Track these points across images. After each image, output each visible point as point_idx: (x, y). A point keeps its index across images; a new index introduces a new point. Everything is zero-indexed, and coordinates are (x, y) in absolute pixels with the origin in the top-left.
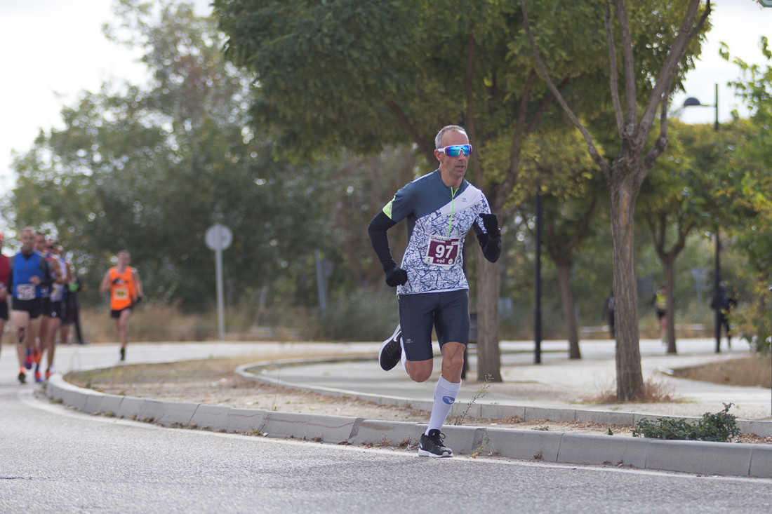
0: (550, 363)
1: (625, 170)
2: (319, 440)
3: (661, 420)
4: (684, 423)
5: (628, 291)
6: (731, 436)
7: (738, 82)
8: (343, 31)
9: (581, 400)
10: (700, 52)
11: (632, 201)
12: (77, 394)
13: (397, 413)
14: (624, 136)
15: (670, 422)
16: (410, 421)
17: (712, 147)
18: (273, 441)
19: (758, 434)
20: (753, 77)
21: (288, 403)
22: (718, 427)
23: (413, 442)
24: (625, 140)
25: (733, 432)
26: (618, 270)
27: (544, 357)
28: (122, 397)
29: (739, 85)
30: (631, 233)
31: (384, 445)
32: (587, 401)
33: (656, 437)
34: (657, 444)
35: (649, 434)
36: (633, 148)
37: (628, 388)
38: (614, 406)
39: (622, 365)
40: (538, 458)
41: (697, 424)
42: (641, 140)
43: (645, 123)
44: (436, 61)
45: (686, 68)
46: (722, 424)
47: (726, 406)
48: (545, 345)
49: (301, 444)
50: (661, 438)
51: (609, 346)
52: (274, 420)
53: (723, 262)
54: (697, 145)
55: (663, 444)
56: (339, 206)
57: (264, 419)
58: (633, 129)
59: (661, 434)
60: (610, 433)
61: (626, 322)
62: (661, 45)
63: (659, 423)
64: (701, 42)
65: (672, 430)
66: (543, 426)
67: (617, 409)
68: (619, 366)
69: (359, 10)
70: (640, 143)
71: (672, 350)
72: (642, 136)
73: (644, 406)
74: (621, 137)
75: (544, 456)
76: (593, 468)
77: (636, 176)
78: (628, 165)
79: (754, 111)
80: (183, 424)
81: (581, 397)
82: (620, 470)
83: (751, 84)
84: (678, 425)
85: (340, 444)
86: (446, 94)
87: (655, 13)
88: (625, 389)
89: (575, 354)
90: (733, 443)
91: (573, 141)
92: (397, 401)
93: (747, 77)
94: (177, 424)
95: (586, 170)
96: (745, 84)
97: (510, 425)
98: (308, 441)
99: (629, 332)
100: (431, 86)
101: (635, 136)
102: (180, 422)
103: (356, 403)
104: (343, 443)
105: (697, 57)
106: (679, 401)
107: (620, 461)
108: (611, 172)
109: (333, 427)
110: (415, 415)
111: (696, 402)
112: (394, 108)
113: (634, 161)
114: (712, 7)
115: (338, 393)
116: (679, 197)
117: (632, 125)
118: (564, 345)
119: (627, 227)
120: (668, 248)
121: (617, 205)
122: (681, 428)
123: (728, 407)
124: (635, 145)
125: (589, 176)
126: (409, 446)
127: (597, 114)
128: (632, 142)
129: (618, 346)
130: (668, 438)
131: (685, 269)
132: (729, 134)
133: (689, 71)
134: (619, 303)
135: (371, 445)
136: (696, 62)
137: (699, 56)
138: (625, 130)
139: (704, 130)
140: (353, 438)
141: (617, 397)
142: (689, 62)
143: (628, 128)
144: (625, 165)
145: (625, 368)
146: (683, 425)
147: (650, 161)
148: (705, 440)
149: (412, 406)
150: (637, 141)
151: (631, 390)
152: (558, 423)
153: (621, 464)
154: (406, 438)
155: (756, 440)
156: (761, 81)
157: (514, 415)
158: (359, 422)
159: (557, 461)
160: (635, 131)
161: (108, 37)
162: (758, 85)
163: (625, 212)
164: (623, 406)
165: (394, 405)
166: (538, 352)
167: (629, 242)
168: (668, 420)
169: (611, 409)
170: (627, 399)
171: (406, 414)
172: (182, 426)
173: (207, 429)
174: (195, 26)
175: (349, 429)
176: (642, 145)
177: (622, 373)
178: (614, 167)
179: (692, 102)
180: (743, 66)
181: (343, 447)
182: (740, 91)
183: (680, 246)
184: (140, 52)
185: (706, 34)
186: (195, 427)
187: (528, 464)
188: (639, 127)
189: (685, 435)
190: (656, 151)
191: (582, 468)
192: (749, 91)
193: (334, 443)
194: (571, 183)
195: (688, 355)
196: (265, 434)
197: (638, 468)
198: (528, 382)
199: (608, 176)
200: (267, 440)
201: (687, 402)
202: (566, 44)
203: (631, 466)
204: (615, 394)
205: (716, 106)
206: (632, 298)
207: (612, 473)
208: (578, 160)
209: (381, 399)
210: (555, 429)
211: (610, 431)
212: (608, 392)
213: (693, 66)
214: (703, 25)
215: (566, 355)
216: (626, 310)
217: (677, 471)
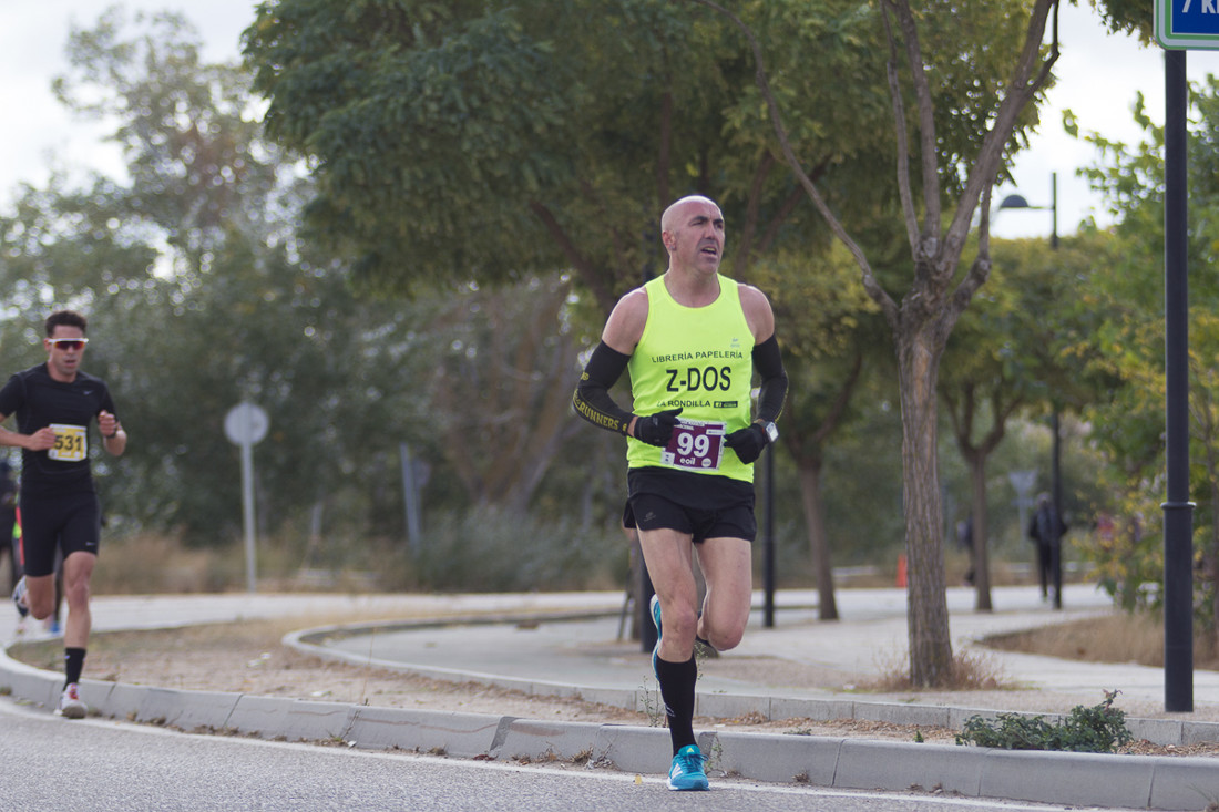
0: (789, 626)
1: (921, 313)
2: (441, 753)
3: (1003, 718)
4: (1042, 723)
5: (928, 508)
6: (1116, 744)
7: (1092, 168)
8: (457, 93)
9: (851, 687)
10: (1038, 122)
11: (934, 363)
12: (35, 679)
13: (560, 707)
14: (920, 257)
15: (1018, 721)
16: (581, 720)
17: (1048, 275)
18: (366, 755)
19: (1152, 740)
20: (1118, 158)
21: (380, 692)
22: (1096, 728)
23: (597, 755)
24: (923, 264)
25: (1120, 736)
26: (912, 475)
27: (779, 617)
28: (111, 683)
29: (1093, 174)
30: (932, 416)
31: (549, 759)
32: (862, 687)
33: (995, 746)
34: (999, 757)
35: (986, 740)
36: (935, 277)
37: (929, 667)
38: (907, 695)
39: (919, 629)
40: (803, 780)
41: (1062, 723)
42: (948, 264)
43: (954, 236)
44: (609, 136)
45: (1015, 147)
46: (1102, 724)
47: (1108, 695)
48: (782, 598)
49: (412, 758)
50: (1004, 747)
51: (898, 599)
52: (365, 720)
53: (1064, 460)
54: (1022, 271)
55: (1008, 757)
56: (440, 372)
57: (350, 718)
58: (935, 247)
59: (1005, 740)
60: (920, 740)
61: (925, 560)
62: (973, 110)
63: (1000, 724)
64: (1038, 105)
65: (1022, 734)
66: (803, 728)
67: (912, 700)
68: (913, 631)
69: (484, 58)
70: (946, 270)
71: (985, 605)
72: (948, 257)
73: (955, 695)
74: (915, 258)
75: (812, 776)
76: (894, 797)
77: (939, 323)
78: (927, 304)
79: (1120, 219)
80: (216, 728)
81: (852, 682)
82: (939, 800)
83: (1114, 172)
84: (1031, 726)
85: (476, 759)
86: (625, 191)
87: (964, 57)
88: (923, 668)
89: (829, 612)
90: (1119, 757)
91: (828, 268)
92: (558, 689)
93: (1108, 160)
94: (204, 727)
95: (847, 314)
96: (1104, 171)
97: (747, 728)
98: (422, 753)
99: (929, 576)
100: (603, 178)
101: (939, 258)
102: (209, 724)
103: (491, 692)
104: (481, 758)
105: (1032, 130)
106: (1012, 688)
107: (937, 785)
108: (899, 316)
109: (464, 732)
110: (588, 711)
111: (1038, 689)
112: (544, 214)
113: (937, 299)
114: (1060, 50)
115: (461, 676)
116: (997, 355)
117: (934, 240)
118: (811, 597)
119: (926, 406)
120: (977, 439)
121: (910, 370)
122: (1036, 731)
123: (1111, 698)
124: (938, 273)
125: (850, 322)
126: (590, 762)
127: (867, 223)
128: (934, 267)
129: (911, 599)
130: (1015, 747)
131: (999, 472)
132: (1075, 253)
133: (1020, 151)
134: (913, 528)
135: (527, 760)
136: (1031, 137)
137: (1036, 128)
138: (922, 249)
139: (1033, 247)
140: (498, 749)
141: (911, 681)
142: (1019, 138)
143: (926, 244)
144: (922, 305)
145: (923, 633)
146: (1039, 727)
147: (962, 300)
148: (1075, 750)
149: (583, 696)
150: (941, 267)
151: (934, 670)
152: (825, 723)
153: (939, 789)
154: (585, 749)
155: (1151, 750)
156: (1131, 168)
157: (752, 711)
158: (507, 723)
159: (833, 786)
160: (938, 249)
161: (62, 99)
162: (1124, 173)
163: (923, 381)
164: (922, 695)
165: (554, 697)
166: (769, 609)
167: (929, 430)
168: (1016, 718)
169: (902, 700)
170: (927, 684)
171: (575, 711)
172: (213, 731)
173: (255, 735)
174: (200, 79)
175: (490, 735)
176: (950, 273)
177: (919, 642)
178: (905, 308)
179: (1016, 202)
180: (1101, 143)
181: (482, 764)
182: (1097, 182)
183: (998, 435)
184: (112, 124)
185: (1048, 92)
186: (235, 733)
187: (787, 790)
188: (944, 243)
189: (1043, 743)
190: (972, 283)
191: (875, 796)
192: (1112, 182)
193: (466, 758)
194: (822, 336)
195: (1011, 611)
196: (351, 743)
197: (966, 796)
198: (761, 657)
199: (895, 322)
200: (356, 753)
201: (1024, 689)
202: (820, 110)
203: (956, 793)
204: (908, 677)
205: (1054, 208)
206: (935, 522)
207: (927, 804)
208: (834, 297)
209: (531, 686)
210: (821, 735)
211: (919, 736)
212: (895, 673)
213: (1027, 145)
214: (1045, 79)
215: (814, 614)
216: (925, 540)
217: (1030, 801)
